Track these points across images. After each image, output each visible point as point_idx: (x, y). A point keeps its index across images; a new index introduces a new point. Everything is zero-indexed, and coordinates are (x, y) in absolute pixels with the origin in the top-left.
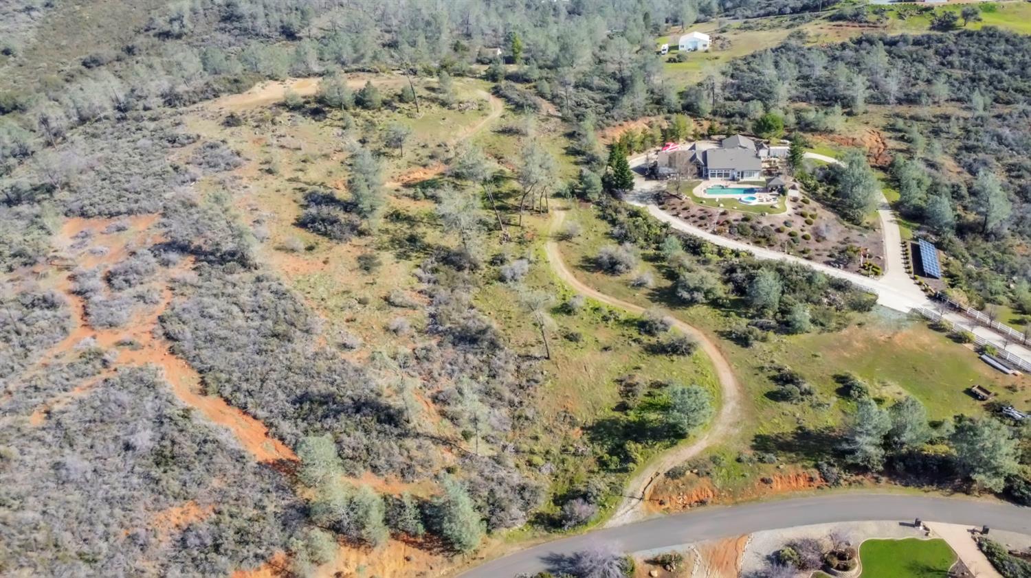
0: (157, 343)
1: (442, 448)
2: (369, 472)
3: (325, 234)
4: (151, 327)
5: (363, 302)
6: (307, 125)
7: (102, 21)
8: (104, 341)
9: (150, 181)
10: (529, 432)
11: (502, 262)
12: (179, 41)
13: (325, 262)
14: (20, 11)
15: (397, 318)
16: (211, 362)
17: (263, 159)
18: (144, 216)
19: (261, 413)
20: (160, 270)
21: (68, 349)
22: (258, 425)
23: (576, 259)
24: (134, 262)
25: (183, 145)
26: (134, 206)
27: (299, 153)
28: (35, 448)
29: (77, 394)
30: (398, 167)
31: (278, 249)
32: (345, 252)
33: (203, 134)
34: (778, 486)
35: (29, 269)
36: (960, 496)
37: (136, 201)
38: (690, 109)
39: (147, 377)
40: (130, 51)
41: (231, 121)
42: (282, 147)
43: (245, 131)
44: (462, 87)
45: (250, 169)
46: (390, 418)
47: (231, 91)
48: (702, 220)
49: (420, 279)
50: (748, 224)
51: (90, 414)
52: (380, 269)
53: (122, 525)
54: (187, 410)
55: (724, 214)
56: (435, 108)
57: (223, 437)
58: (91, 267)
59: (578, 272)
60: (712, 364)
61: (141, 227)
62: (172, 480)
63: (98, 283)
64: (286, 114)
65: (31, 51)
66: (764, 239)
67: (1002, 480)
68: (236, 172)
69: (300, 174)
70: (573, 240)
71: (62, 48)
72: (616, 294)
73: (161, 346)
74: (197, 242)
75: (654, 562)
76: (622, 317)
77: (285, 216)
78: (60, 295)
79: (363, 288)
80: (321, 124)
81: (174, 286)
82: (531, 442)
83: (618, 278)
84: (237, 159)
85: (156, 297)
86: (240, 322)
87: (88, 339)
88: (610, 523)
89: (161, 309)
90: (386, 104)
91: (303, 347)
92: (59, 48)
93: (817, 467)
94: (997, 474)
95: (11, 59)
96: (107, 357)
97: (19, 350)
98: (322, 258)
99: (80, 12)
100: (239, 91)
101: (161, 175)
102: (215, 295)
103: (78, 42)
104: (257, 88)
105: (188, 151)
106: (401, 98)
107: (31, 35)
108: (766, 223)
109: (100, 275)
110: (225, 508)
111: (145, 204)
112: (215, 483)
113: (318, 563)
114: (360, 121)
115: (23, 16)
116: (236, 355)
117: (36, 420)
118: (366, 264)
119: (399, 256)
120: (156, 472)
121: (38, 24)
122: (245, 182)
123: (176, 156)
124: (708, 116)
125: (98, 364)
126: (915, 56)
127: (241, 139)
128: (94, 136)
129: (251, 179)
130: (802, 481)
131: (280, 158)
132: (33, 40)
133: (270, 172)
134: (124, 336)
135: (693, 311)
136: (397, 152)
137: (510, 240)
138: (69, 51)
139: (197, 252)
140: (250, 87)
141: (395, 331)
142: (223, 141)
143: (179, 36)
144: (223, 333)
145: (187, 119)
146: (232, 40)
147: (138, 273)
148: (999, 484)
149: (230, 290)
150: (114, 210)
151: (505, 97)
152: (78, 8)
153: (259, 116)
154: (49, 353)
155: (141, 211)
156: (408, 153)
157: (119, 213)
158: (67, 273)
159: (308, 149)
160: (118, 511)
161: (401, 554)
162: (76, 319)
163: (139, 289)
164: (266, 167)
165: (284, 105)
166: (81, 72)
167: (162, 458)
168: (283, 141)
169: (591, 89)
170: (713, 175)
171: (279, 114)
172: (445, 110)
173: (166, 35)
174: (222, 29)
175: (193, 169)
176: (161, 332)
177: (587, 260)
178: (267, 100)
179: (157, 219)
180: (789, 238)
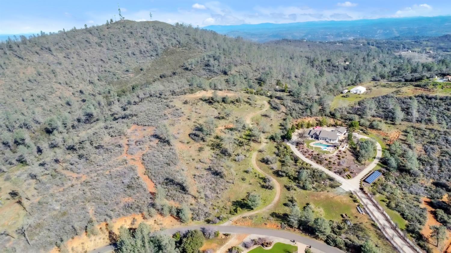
0: (140, 160)
1: (193, 199)
2: (173, 200)
3: (194, 139)
4: (140, 156)
5: (193, 160)
6: (206, 106)
7: (171, 62)
8: (129, 158)
9: (157, 117)
10: (217, 201)
11: (238, 155)
12: (190, 72)
13: (190, 147)
14: (149, 56)
15: (199, 165)
16: (149, 167)
17: (188, 115)
18: (151, 127)
19: (155, 181)
20: (149, 142)
21: (120, 158)
22: (153, 184)
23: (260, 158)
24: (143, 139)
25: (170, 108)
26: (150, 124)
27: (200, 115)
28: (104, 179)
29: (118, 169)
30: (226, 123)
31: (180, 142)
32: (197, 145)
33: (176, 105)
34: (268, 226)
35: (119, 137)
36: (314, 239)
37: (151, 123)
38: (333, 115)
39: (133, 167)
40: (174, 74)
41: (186, 103)
42: (196, 112)
43: (188, 106)
44: (259, 99)
45: (184, 118)
46: (183, 189)
47: (190, 93)
48: (304, 153)
49: (212, 156)
50: (318, 156)
51: (118, 174)
52: (203, 152)
53: (115, 199)
54: (139, 177)
55: (312, 152)
56: (247, 105)
57: (143, 185)
58: (133, 138)
59: (258, 162)
60: (276, 194)
61: (150, 130)
62: (129, 191)
63: (133, 143)
64: (201, 102)
65: (148, 70)
66: (320, 162)
67: (325, 236)
68: (179, 118)
69: (197, 121)
70: (263, 153)
71: (157, 70)
72: (264, 170)
73: (140, 161)
74: (161, 136)
75: (224, 235)
76: (261, 177)
77: (186, 133)
78: (124, 144)
79: (196, 156)
80: (210, 106)
81: (151, 147)
82: (216, 203)
83: (268, 166)
84: (182, 114)
85: (144, 149)
86: (161, 159)
87: (125, 157)
88: (222, 225)
89: (144, 152)
90: (232, 102)
91: (172, 168)
92: (156, 70)
93: (281, 223)
94: (324, 235)
95: (142, 72)
96: (127, 161)
97: (110, 156)
98: (190, 146)
99: (165, 58)
100: (192, 93)
101: (160, 117)
102: (158, 151)
103: (162, 68)
104: (197, 93)
105: (170, 110)
106: (237, 101)
107: (149, 65)
108: (323, 156)
109: (134, 141)
110: (137, 200)
111: (153, 124)
112: (138, 195)
113: (151, 216)
114: (222, 107)
115: (149, 58)
116: (156, 167)
117: (107, 173)
118: (200, 150)
119: (211, 149)
120: (126, 189)
121: (153, 61)
122: (180, 121)
123: (167, 111)
124: (339, 119)
125: (125, 163)
126: (436, 105)
127: (186, 109)
128: (150, 102)
129: (183, 121)
130: (275, 226)
131: (194, 115)
132: (150, 66)
133: (189, 119)
134: (133, 157)
135: (282, 179)
136: (227, 118)
137: (245, 150)
138: (158, 71)
139: (160, 138)
140: (196, 92)
141: (197, 168)
142: (181, 108)
143: (190, 70)
144: (155, 161)
145: (174, 100)
146: (205, 73)
147: (143, 142)
148: (325, 238)
149: (162, 150)
150: (145, 124)
151: (271, 104)
152: (165, 56)
153: (193, 102)
154: (116, 158)
155: (151, 125)
156: (230, 119)
157: (145, 125)
158: (128, 139)
159: (203, 113)
160: (115, 196)
161: (170, 220)
162: (125, 151)
163: (141, 146)
164: (188, 118)
165: (201, 99)
166: (159, 79)
167: (129, 187)
168: (197, 110)
169: (302, 104)
170: (321, 139)
171: (199, 102)
172: (250, 106)
173: (187, 69)
174: (204, 69)
175: (169, 116)
176: (142, 158)
177: (263, 159)
178: (198, 97)
179: (154, 128)
180: (328, 162)
